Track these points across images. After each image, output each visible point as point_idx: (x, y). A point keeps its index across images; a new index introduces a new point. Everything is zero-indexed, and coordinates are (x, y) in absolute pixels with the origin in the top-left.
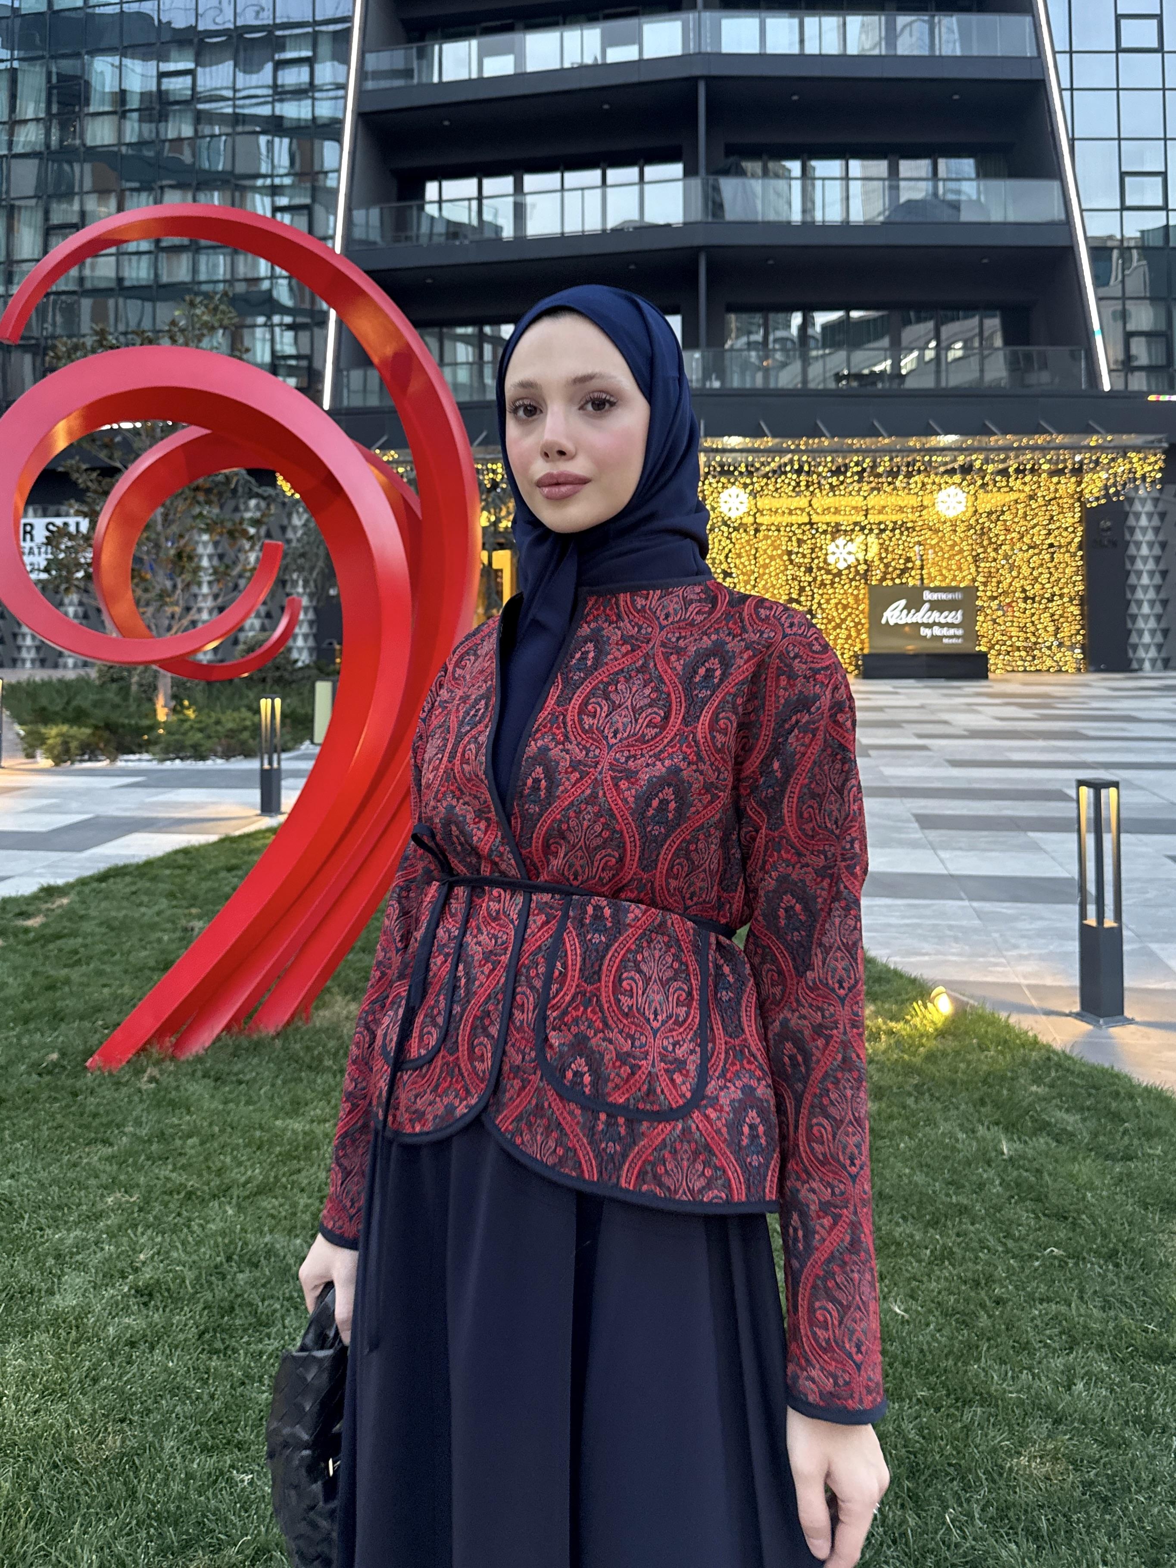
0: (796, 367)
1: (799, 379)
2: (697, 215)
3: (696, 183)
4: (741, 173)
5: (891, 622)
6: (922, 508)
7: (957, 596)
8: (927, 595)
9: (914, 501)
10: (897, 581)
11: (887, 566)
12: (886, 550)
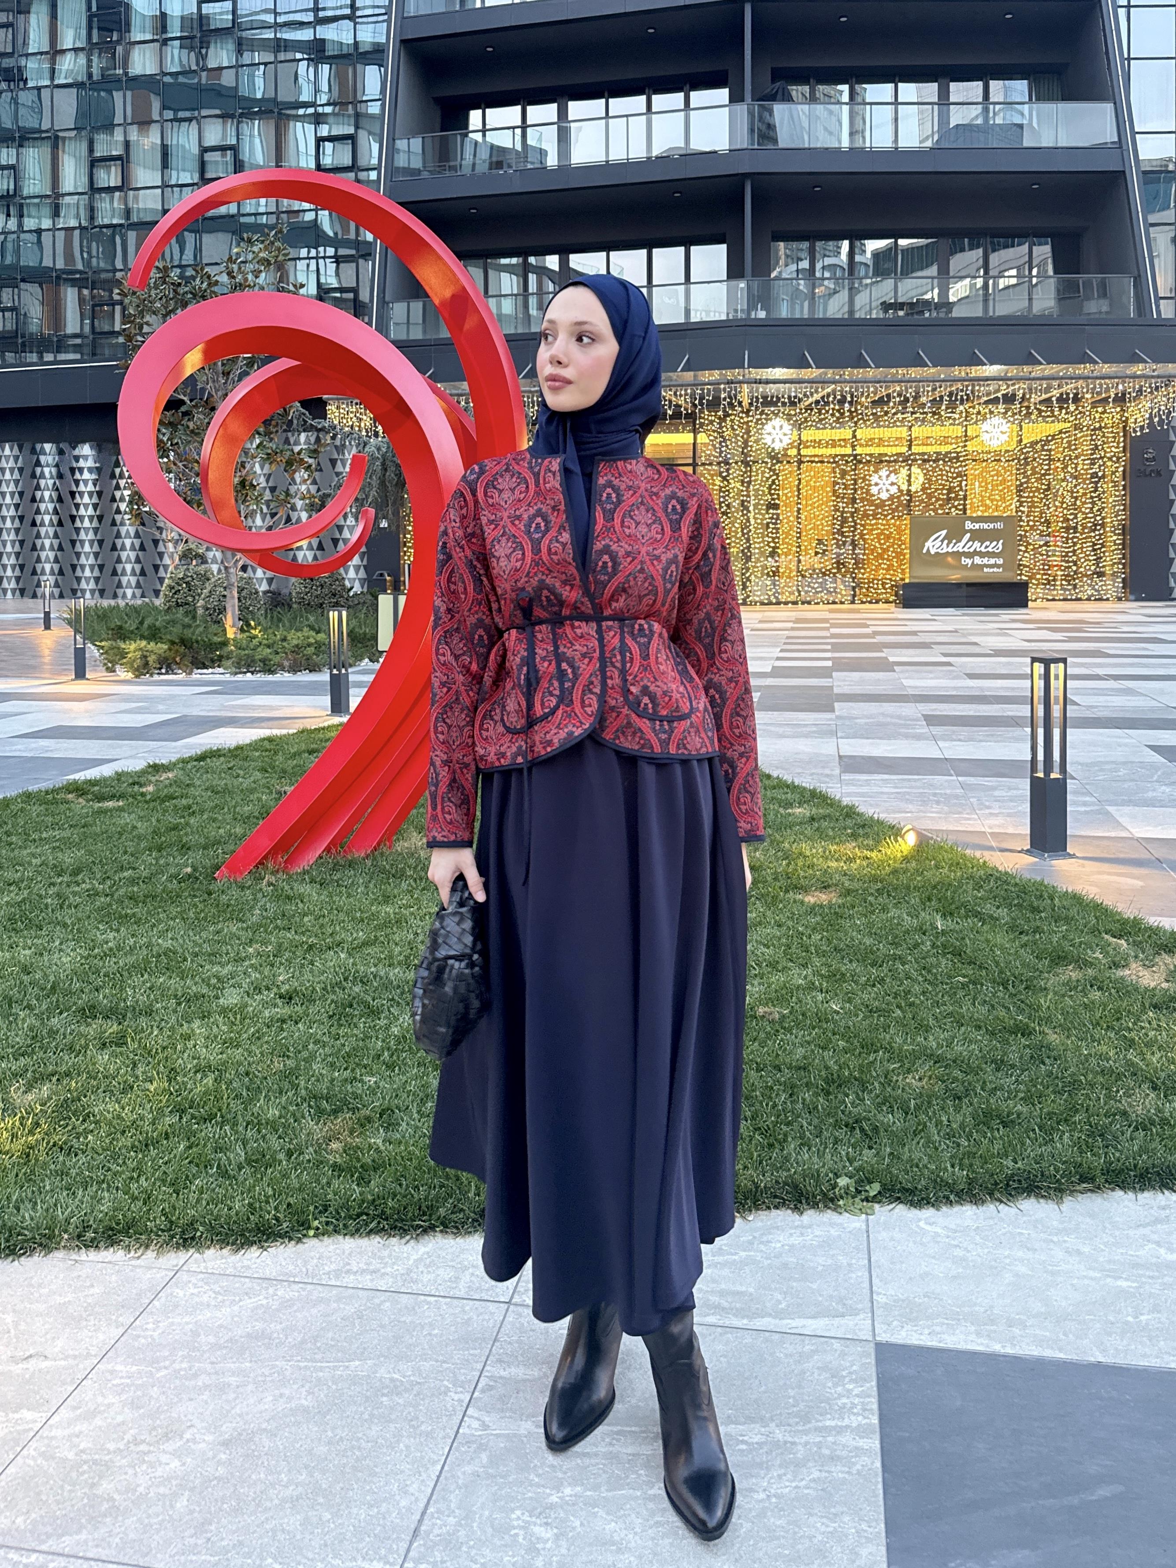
0: (844, 295)
1: (846, 309)
2: (743, 142)
3: (742, 109)
4: (787, 98)
5: (933, 552)
6: (966, 438)
7: (999, 525)
8: (969, 525)
9: (959, 431)
10: (940, 512)
11: (930, 496)
12: (930, 480)
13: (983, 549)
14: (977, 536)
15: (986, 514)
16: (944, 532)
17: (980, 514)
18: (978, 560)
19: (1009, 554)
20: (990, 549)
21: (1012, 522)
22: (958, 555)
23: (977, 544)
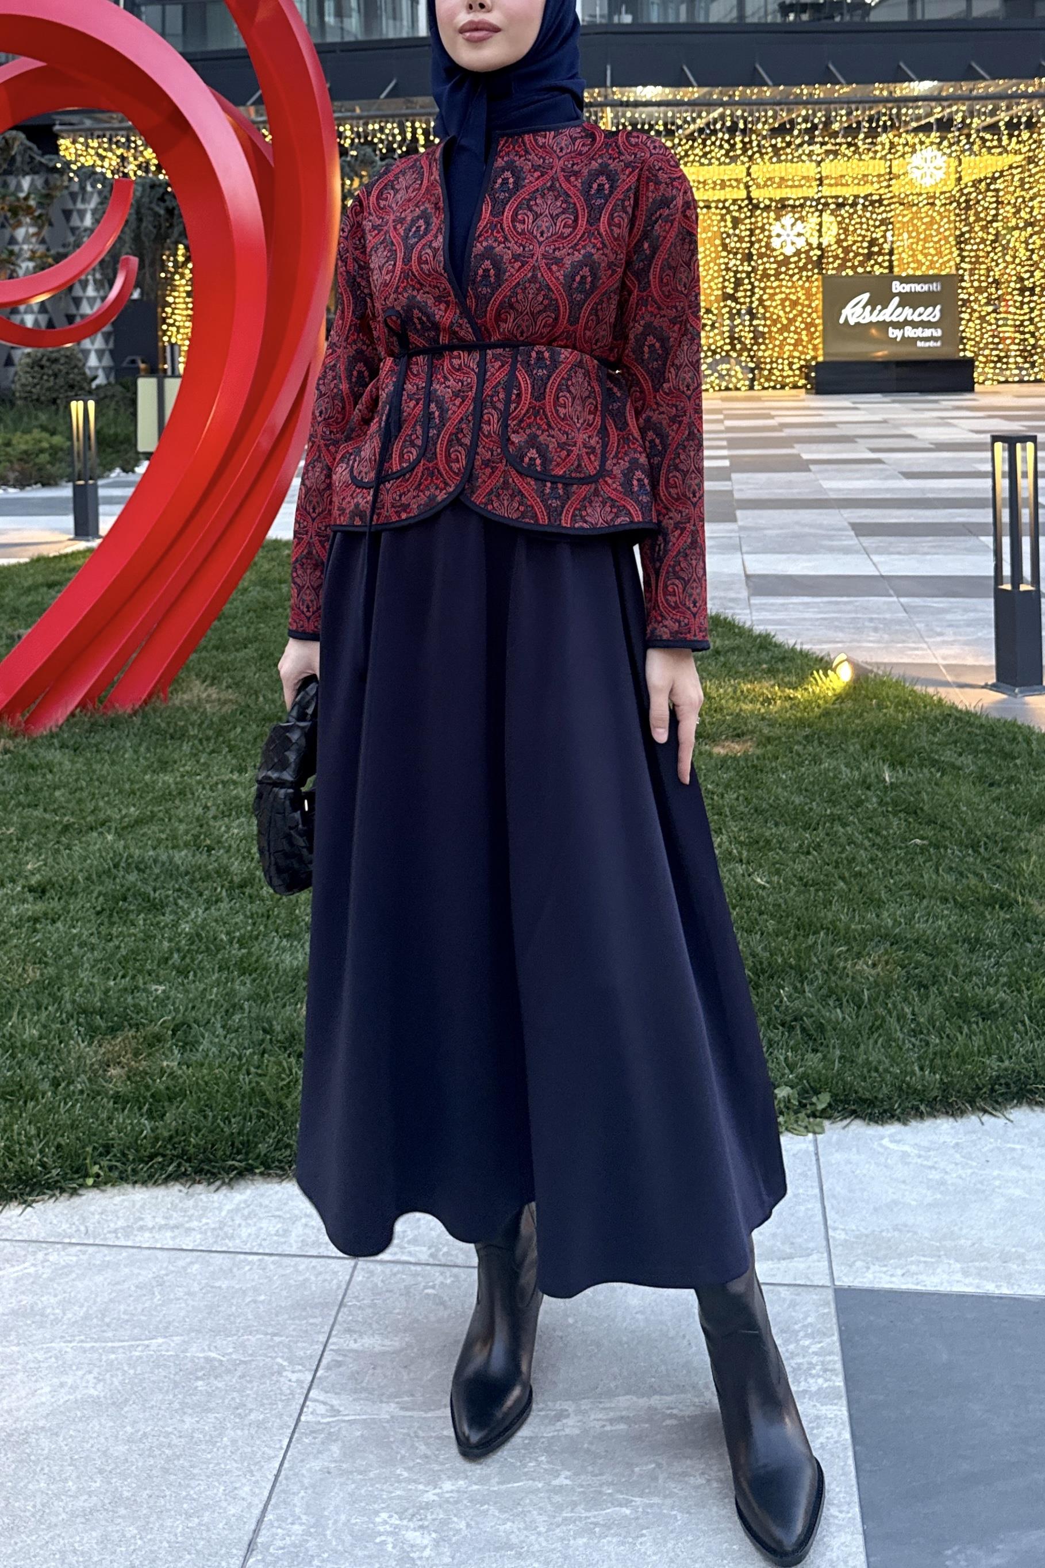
1: (735, 13)
5: (852, 322)
6: (891, 176)
7: (935, 287)
8: (897, 287)
9: (881, 167)
10: (860, 270)
11: (847, 250)
12: (846, 230)
13: (917, 319)
14: (908, 300)
15: (918, 273)
16: (866, 296)
17: (911, 272)
18: (909, 332)
19: (950, 322)
20: (925, 318)
21: (951, 282)
22: (884, 325)
23: (908, 311)
